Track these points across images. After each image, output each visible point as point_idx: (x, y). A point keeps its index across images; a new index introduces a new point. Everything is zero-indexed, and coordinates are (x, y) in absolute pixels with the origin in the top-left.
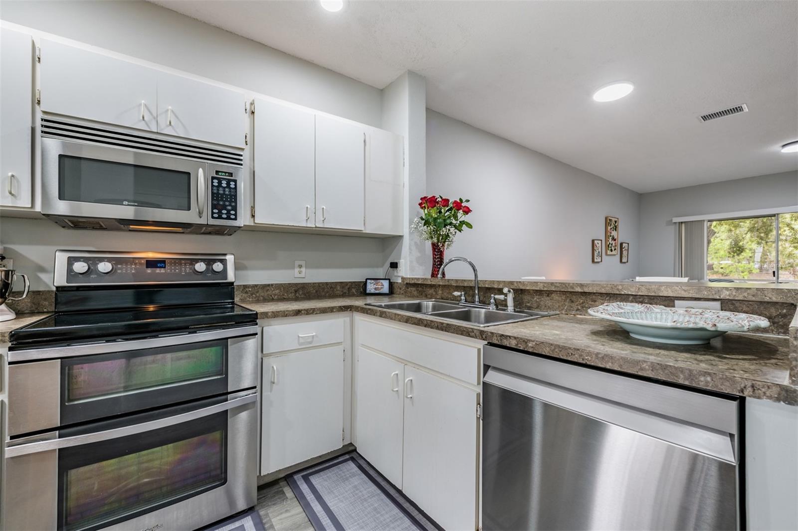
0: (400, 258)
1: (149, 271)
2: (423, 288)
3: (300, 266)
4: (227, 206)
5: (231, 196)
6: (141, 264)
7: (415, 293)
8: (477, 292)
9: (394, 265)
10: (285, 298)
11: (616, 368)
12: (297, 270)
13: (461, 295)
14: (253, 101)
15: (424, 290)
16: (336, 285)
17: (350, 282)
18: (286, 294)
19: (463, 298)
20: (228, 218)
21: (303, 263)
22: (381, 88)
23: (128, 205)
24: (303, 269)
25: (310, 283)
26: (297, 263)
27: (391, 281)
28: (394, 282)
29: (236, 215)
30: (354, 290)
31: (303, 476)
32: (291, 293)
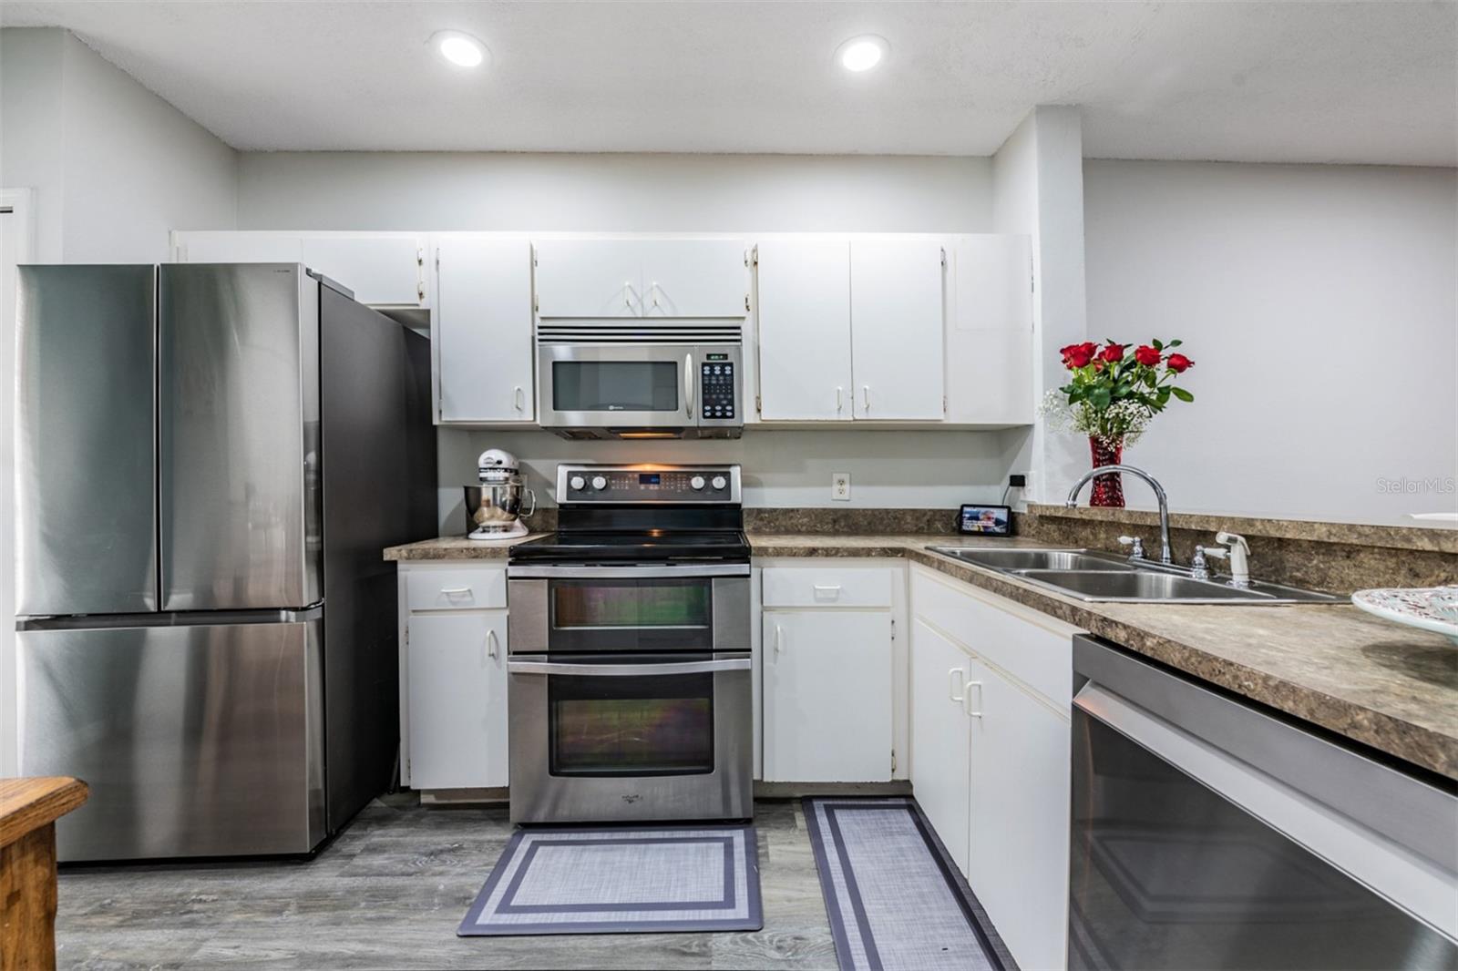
0: (1029, 469)
1: (642, 487)
2: (1070, 526)
3: (841, 482)
4: (722, 400)
5: (726, 385)
6: (634, 479)
7: (1056, 535)
8: (1165, 539)
9: (1018, 481)
10: (817, 531)
11: (1303, 714)
12: (836, 487)
13: (1133, 544)
14: (756, 246)
15: (1073, 530)
16: (904, 514)
17: (930, 510)
18: (819, 525)
19: (1137, 549)
20: (724, 416)
21: (846, 477)
22: (990, 154)
23: (614, 410)
24: (846, 487)
25: (858, 510)
26: (836, 477)
27: (1013, 510)
28: (1019, 513)
29: (732, 411)
30: (939, 525)
31: (825, 806)
32: (827, 523)
